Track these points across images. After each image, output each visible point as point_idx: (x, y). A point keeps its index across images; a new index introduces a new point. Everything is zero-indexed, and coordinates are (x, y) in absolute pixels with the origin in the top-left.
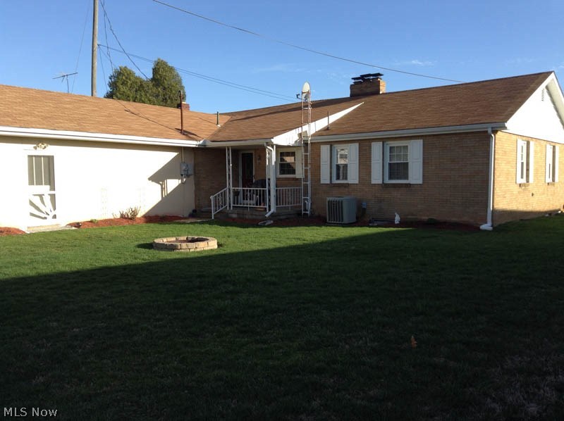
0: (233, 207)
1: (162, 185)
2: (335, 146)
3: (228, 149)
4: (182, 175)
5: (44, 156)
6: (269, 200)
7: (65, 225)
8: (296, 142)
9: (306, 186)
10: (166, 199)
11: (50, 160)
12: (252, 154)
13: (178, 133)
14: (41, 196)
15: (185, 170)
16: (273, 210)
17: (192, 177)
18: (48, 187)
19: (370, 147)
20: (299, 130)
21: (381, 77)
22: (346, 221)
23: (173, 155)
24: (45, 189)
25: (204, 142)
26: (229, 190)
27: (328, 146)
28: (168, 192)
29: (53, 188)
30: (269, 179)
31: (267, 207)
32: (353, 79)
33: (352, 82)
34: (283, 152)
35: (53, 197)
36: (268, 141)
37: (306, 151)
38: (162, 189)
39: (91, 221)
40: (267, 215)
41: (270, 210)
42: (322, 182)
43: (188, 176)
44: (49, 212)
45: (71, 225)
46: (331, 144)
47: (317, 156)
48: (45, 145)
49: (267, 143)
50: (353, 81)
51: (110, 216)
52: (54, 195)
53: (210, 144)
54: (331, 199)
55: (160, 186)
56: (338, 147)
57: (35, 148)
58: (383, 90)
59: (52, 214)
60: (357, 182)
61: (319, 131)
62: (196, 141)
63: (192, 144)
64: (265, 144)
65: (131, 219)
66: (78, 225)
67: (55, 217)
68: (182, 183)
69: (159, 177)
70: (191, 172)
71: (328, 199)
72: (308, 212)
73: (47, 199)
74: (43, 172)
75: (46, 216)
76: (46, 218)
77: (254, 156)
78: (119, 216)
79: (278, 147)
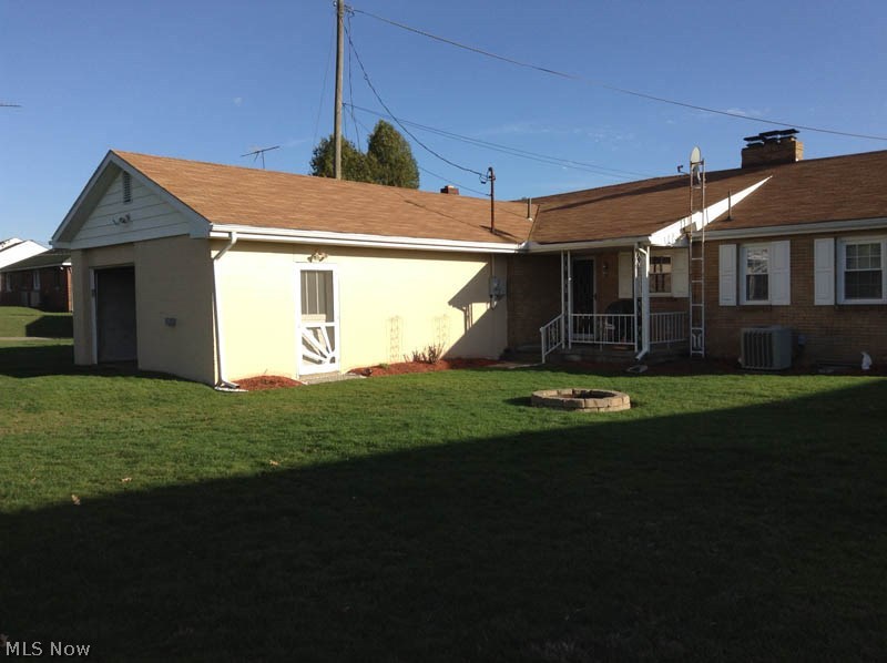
0: (573, 344)
1: (465, 312)
2: (746, 245)
3: (566, 255)
4: (491, 296)
5: (319, 272)
6: (640, 333)
7: (344, 372)
8: (677, 240)
9: (696, 311)
10: (472, 333)
11: (327, 276)
12: (592, 261)
13: (486, 233)
14: (315, 330)
15: (496, 289)
16: (646, 349)
17: (505, 299)
18: (324, 316)
19: (812, 246)
20: (685, 222)
21: (796, 135)
22: (777, 365)
23: (479, 266)
24: (319, 320)
25: (527, 244)
26: (566, 318)
27: (734, 247)
28: (474, 322)
29: (330, 318)
30: (639, 300)
31: (636, 344)
32: (746, 139)
33: (745, 144)
34: (660, 256)
35: (331, 331)
36: (640, 240)
37: (696, 253)
38: (467, 318)
39: (380, 367)
40: (639, 357)
41: (640, 348)
42: (722, 302)
43: (499, 297)
44: (325, 353)
45: (357, 371)
46: (739, 243)
47: (714, 262)
48: (323, 255)
49: (639, 243)
50: (747, 143)
51: (401, 360)
52: (333, 328)
53: (536, 248)
54: (748, 330)
55: (462, 313)
56: (749, 247)
57: (310, 259)
58: (800, 156)
59: (329, 356)
60: (787, 302)
61: (713, 222)
62: (516, 243)
63: (510, 248)
64: (636, 245)
65: (430, 362)
66: (367, 372)
67: (333, 360)
68: (491, 308)
69: (462, 301)
70: (503, 291)
71: (744, 330)
72: (702, 352)
73: (323, 334)
74: (319, 295)
75: (322, 359)
76: (320, 362)
77: (595, 266)
78: (411, 359)
79: (654, 248)
